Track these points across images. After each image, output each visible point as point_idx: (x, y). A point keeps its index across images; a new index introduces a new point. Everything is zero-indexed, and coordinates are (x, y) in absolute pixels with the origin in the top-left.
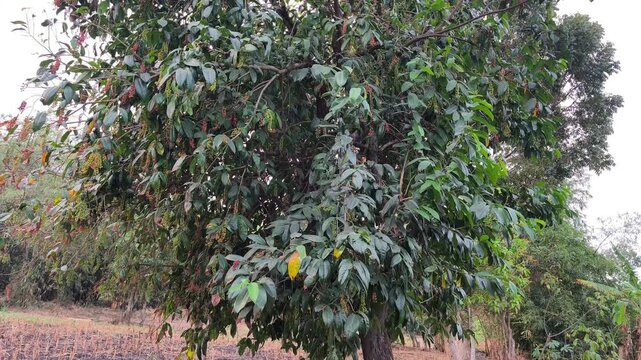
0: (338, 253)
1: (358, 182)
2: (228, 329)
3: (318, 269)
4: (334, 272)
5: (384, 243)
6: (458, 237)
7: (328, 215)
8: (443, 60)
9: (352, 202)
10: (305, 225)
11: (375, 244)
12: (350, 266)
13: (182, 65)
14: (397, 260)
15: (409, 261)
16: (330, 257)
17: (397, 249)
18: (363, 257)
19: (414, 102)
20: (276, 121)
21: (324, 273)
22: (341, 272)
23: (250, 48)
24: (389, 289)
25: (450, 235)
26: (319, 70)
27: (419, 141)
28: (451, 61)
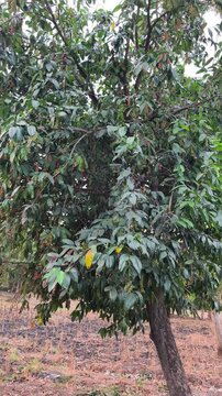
0: (119, 250)
1: (133, 201)
2: (64, 304)
3: (105, 261)
4: (116, 263)
5: (152, 243)
6: (209, 241)
7: (116, 225)
8: (197, 122)
9: (130, 215)
10: (101, 233)
11: (147, 244)
12: (127, 259)
13: (15, 125)
14: (163, 255)
15: (172, 256)
16: (114, 253)
17: (164, 248)
18: (137, 253)
19: (177, 149)
20: (83, 164)
21: (110, 264)
22: (120, 263)
23: (62, 114)
24: (159, 276)
25: (204, 239)
26: (110, 129)
27: (181, 175)
28: (202, 122)
